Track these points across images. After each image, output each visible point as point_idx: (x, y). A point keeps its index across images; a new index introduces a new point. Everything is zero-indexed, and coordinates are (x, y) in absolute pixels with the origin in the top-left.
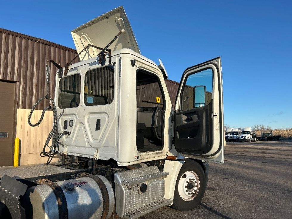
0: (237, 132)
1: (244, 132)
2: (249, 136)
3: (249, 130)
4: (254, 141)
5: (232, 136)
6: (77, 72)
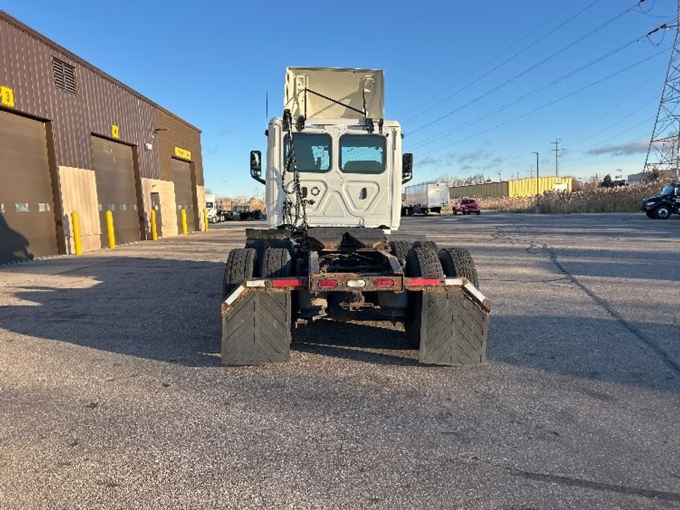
6: (325, 132)
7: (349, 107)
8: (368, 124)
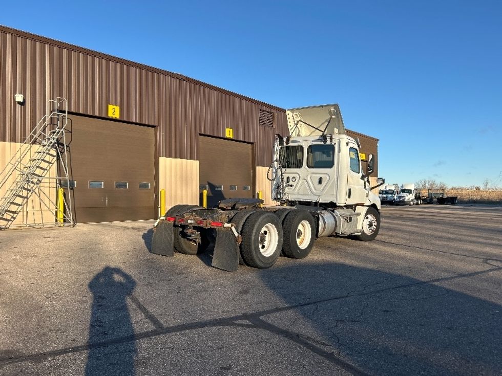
0: (393, 191)
1: (403, 191)
2: (410, 197)
3: (412, 187)
4: (417, 204)
5: (385, 196)
6: (300, 144)
8: (324, 138)
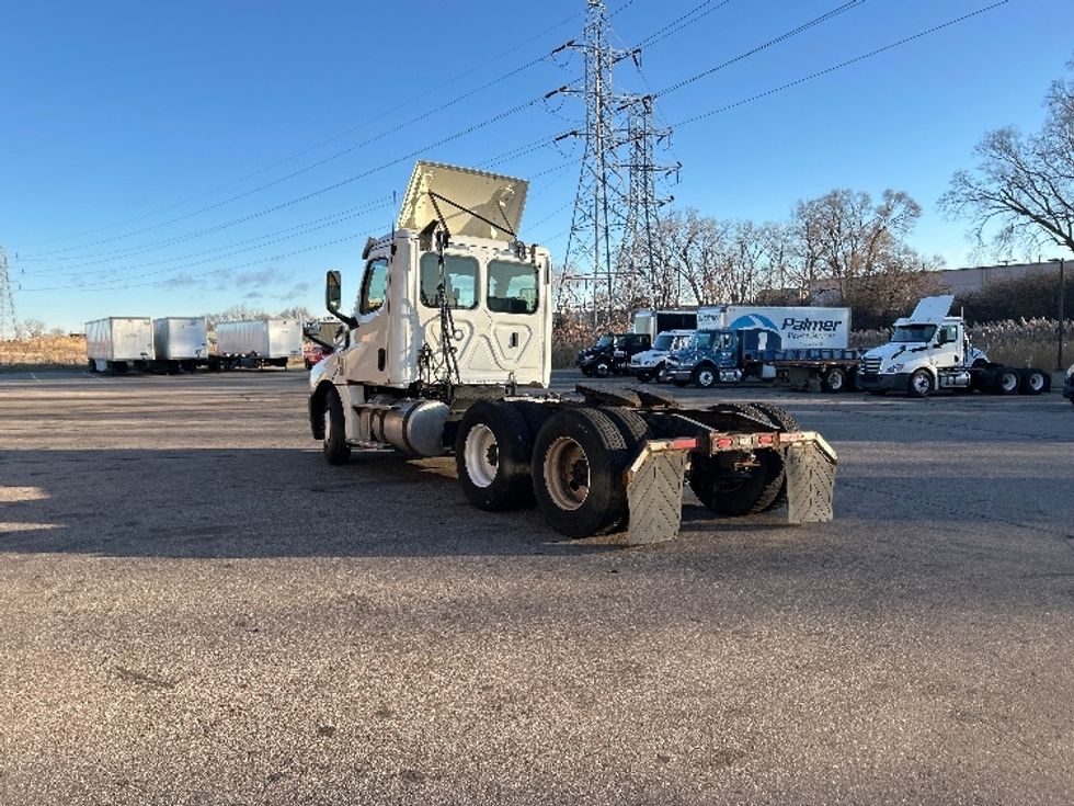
6: (470, 254)
7: (478, 217)
8: (519, 249)
